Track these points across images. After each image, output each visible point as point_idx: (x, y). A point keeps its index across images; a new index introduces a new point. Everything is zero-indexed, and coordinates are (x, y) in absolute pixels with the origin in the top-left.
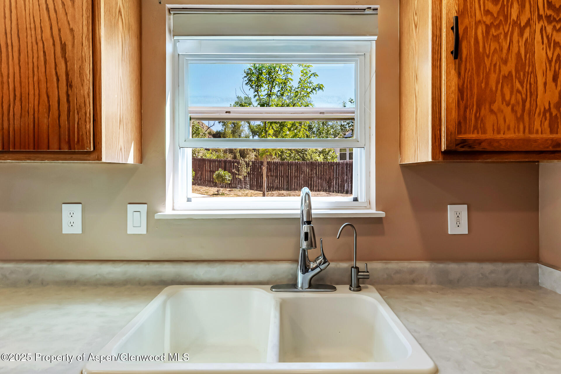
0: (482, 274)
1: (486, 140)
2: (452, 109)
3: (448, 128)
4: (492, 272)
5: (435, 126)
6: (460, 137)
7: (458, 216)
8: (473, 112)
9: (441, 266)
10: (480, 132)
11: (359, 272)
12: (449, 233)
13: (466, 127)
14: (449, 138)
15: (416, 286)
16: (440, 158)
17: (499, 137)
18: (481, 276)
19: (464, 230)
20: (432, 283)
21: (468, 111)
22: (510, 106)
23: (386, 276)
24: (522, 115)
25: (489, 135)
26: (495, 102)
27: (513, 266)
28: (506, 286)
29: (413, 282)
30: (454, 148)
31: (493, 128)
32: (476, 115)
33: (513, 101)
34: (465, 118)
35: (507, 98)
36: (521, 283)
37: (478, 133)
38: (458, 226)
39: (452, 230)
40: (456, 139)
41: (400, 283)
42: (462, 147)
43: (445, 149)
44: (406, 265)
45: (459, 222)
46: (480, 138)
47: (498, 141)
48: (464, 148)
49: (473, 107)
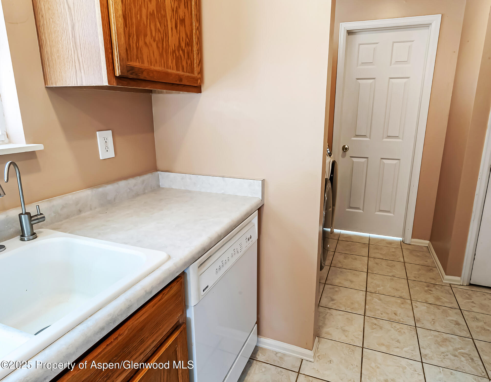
0: (129, 189)
1: (145, 69)
2: (121, 33)
3: (120, 53)
4: (135, 185)
5: (107, 48)
6: (128, 64)
7: (106, 142)
8: (135, 42)
9: (101, 190)
10: (140, 62)
11: (31, 217)
12: (101, 158)
13: (131, 55)
14: (122, 63)
15: (83, 214)
16: (114, 83)
17: (152, 68)
18: (128, 190)
19: (111, 154)
20: (95, 208)
21: (131, 39)
22: (156, 42)
23: (53, 215)
24: (162, 52)
25: (146, 65)
26: (147, 36)
27: (146, 177)
28: (144, 193)
29: (80, 211)
30: (126, 74)
31: (148, 60)
32: (136, 45)
33: (157, 39)
34: (129, 45)
35: (154, 35)
36: (151, 188)
37: (139, 63)
38: (107, 151)
39: (103, 155)
40: (127, 66)
41: (68, 217)
42: (132, 74)
43: (120, 74)
44: (71, 198)
45: (107, 147)
46: (142, 67)
47: (153, 71)
48: (132, 75)
49: (134, 36)
